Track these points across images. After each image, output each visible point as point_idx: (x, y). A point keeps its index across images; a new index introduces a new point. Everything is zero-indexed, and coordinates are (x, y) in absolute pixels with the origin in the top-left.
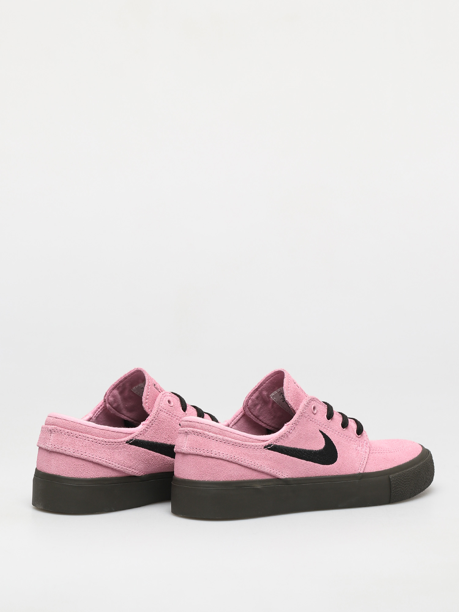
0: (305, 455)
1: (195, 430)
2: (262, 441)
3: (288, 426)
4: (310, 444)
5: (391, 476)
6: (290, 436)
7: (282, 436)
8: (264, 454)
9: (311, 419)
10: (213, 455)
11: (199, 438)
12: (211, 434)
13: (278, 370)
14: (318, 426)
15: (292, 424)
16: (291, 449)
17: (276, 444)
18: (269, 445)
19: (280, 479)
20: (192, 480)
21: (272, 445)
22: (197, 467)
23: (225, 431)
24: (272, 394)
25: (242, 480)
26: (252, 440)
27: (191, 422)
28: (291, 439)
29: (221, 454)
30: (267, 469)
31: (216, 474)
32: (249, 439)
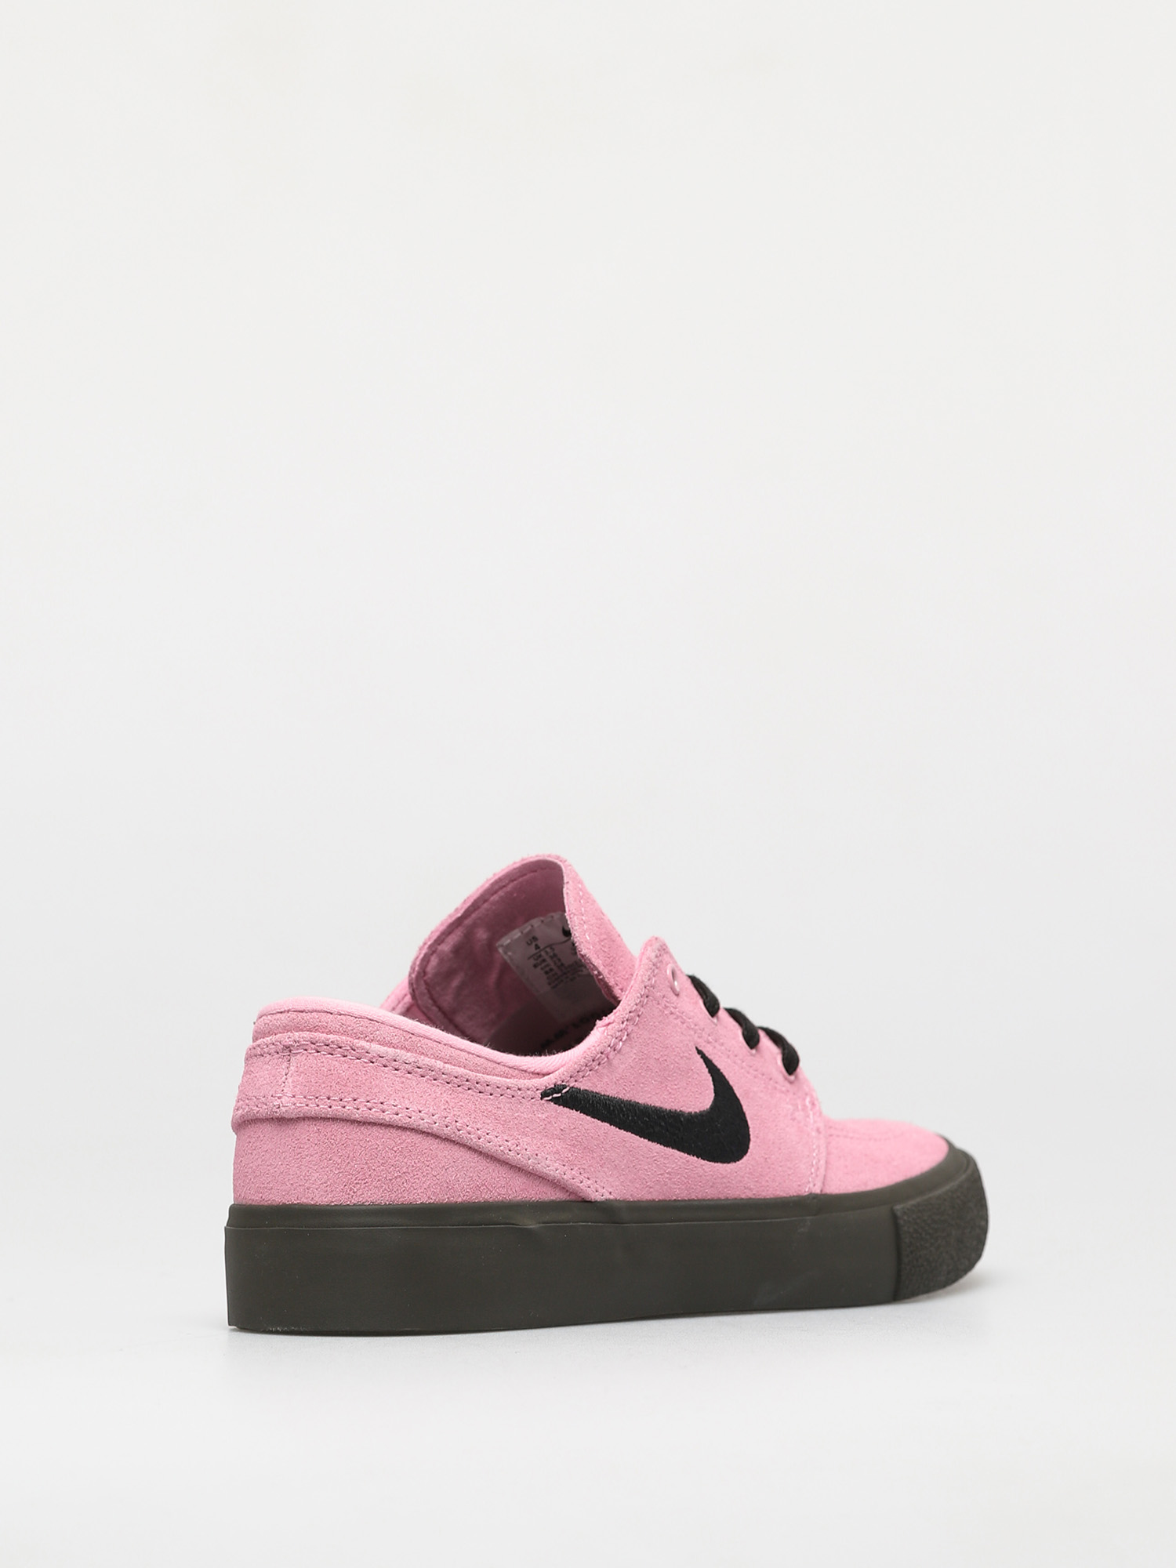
0: (661, 1126)
1: (321, 1036)
2: (533, 1073)
3: (610, 1027)
4: (673, 1092)
5: (898, 1207)
6: (615, 1062)
7: (593, 1061)
8: (544, 1117)
9: (673, 1010)
10: (388, 1117)
11: (335, 1063)
12: (376, 1048)
13: (537, 859)
14: (692, 1033)
15: (623, 1023)
16: (620, 1105)
17: (577, 1085)
18: (557, 1089)
19: (590, 1202)
20: (315, 1205)
21: (565, 1087)
22: (334, 1158)
23: (421, 1039)
24: (503, 939)
25: (479, 1202)
26: (504, 1069)
27: (302, 1012)
28: (620, 1071)
29: (413, 1113)
30: (553, 1167)
31: (398, 1180)
32: (495, 1065)
